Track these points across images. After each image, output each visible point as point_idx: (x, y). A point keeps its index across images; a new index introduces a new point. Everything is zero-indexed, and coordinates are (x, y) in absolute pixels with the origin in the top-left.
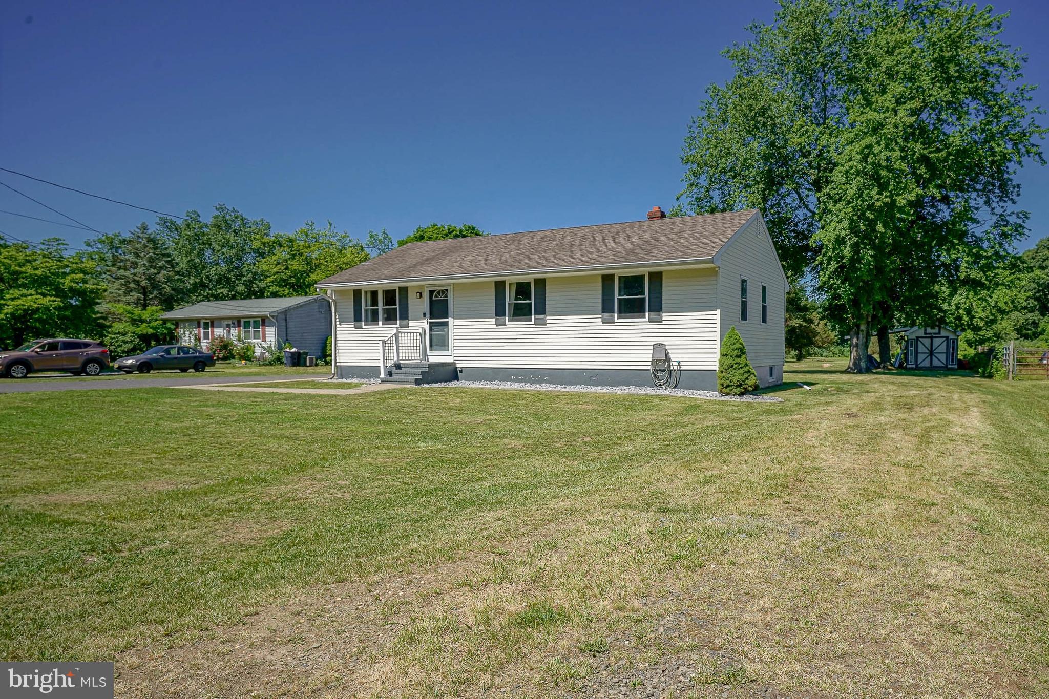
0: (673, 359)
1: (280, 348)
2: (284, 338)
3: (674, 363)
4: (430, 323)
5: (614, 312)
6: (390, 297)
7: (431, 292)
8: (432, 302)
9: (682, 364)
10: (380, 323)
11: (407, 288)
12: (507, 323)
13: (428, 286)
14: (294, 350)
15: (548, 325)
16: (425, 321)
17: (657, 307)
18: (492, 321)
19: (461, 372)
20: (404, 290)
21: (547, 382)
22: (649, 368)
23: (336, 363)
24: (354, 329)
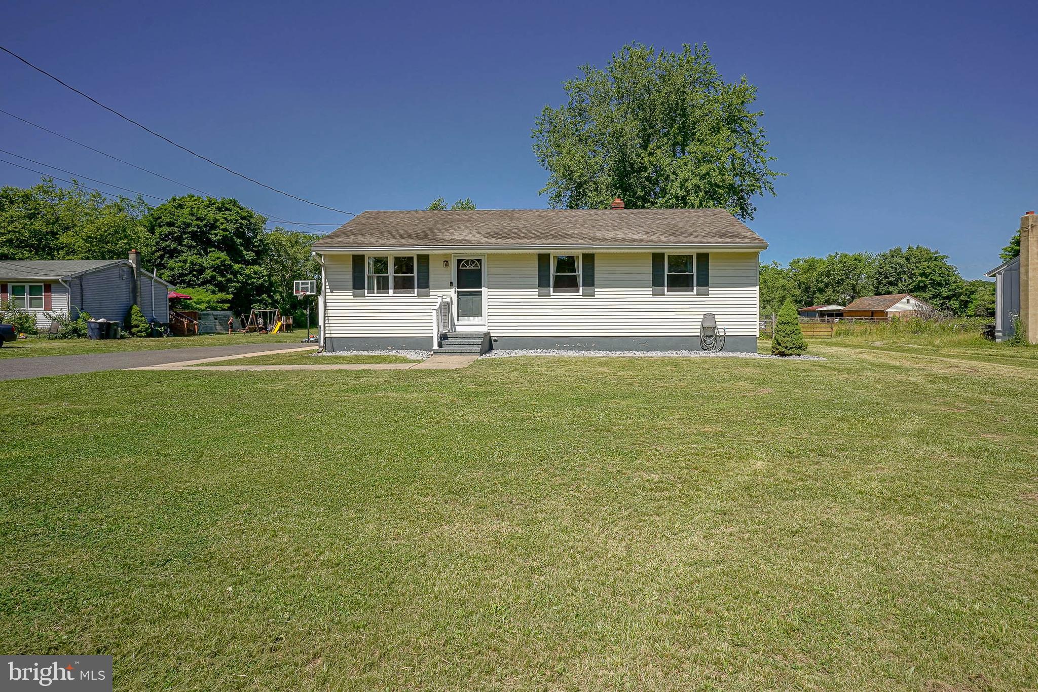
0: (719, 327)
1: (75, 317)
2: (79, 305)
3: (720, 330)
4: (458, 292)
5: (664, 286)
6: (404, 264)
7: (459, 261)
8: (459, 272)
9: (726, 330)
10: (391, 291)
11: (428, 255)
12: (552, 293)
13: (456, 255)
14: (102, 320)
15: (596, 297)
16: (453, 290)
17: (704, 282)
18: (535, 292)
19: (496, 341)
20: (424, 260)
21: (595, 349)
22: (699, 334)
23: (325, 334)
24: (352, 297)
